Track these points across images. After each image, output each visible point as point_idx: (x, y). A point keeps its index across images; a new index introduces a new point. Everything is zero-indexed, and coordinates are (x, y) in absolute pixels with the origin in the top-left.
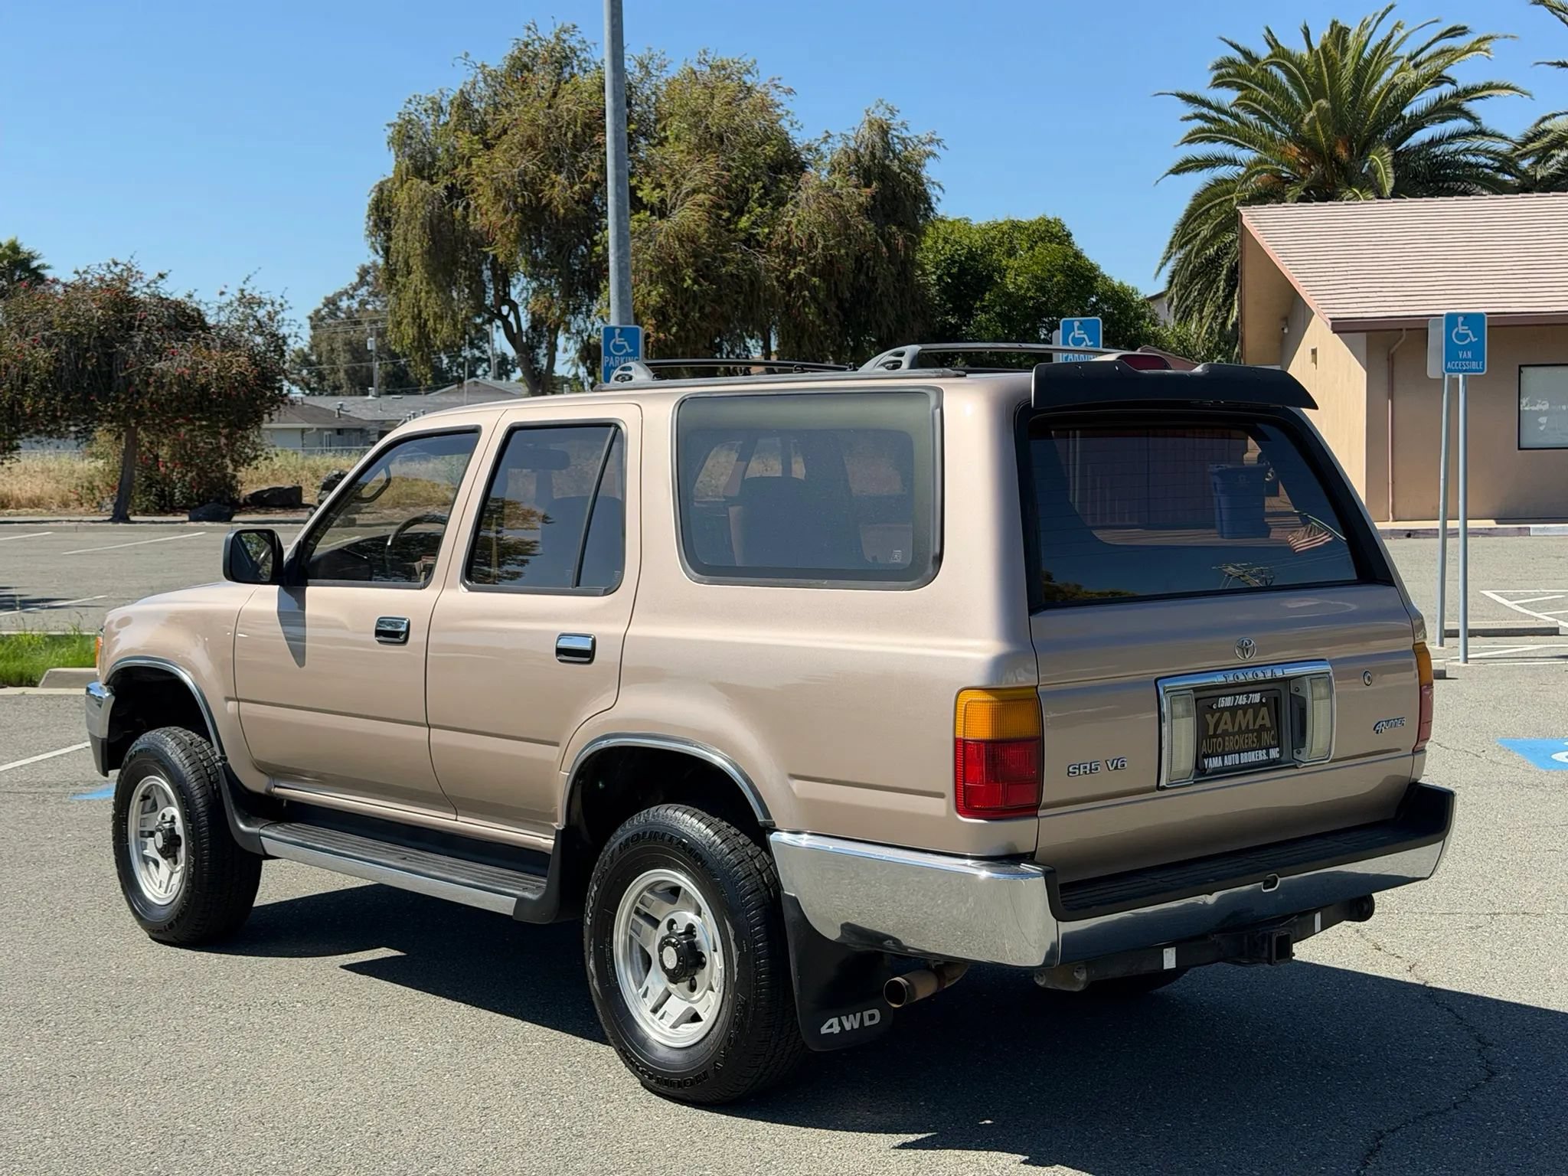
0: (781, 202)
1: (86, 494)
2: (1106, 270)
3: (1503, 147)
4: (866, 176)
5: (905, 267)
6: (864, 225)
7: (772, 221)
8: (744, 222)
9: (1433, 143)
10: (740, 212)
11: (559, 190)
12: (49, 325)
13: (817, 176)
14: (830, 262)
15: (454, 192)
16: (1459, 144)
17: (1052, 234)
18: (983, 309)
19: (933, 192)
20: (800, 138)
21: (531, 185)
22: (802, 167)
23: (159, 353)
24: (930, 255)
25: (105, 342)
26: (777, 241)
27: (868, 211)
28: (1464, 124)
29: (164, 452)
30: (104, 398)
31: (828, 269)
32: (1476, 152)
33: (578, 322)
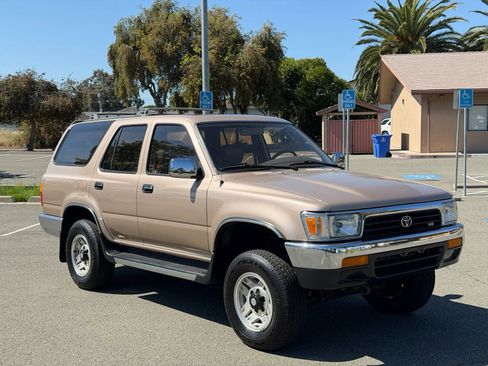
0: (238, 52)
1: (18, 142)
2: (336, 74)
3: (459, 37)
4: (264, 44)
5: (275, 73)
6: (263, 60)
7: (235, 59)
8: (226, 58)
9: (438, 36)
10: (224, 56)
11: (169, 48)
12: (8, 89)
13: (248, 44)
14: (253, 71)
15: (136, 49)
16: (446, 36)
17: (320, 63)
18: (299, 87)
19: (283, 49)
20: (243, 33)
21: (160, 46)
22: (243, 42)
23: (43, 98)
24: (283, 69)
25: (26, 95)
26: (236, 64)
27: (264, 55)
28: (448, 30)
29: (42, 129)
30: (25, 112)
31: (252, 73)
32: (451, 39)
33: (174, 90)
